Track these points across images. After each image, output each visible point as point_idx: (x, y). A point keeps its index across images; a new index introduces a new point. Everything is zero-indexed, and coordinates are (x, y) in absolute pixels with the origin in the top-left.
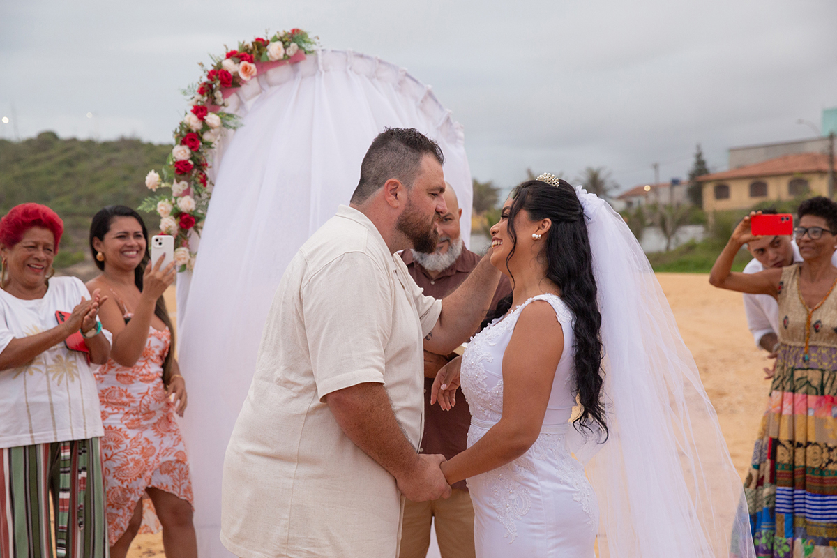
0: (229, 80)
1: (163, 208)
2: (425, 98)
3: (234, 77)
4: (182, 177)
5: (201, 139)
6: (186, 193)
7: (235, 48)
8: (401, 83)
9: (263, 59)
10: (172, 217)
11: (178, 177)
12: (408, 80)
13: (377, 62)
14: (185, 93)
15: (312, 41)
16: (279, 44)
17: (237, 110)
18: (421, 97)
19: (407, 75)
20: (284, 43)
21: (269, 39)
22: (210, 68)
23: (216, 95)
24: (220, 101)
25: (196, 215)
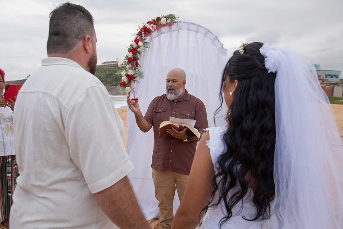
0: (147, 31)
1: (123, 73)
2: (214, 39)
3: (149, 30)
4: (129, 63)
5: (137, 50)
6: (131, 68)
7: (150, 20)
8: (206, 33)
9: (159, 24)
10: (125, 77)
11: (128, 63)
12: (209, 33)
13: (198, 26)
14: (133, 35)
15: (176, 18)
16: (165, 19)
17: (150, 42)
18: (213, 38)
19: (209, 31)
20: (166, 18)
21: (162, 17)
22: (142, 27)
23: (142, 35)
24: (143, 38)
25: (134, 76)
